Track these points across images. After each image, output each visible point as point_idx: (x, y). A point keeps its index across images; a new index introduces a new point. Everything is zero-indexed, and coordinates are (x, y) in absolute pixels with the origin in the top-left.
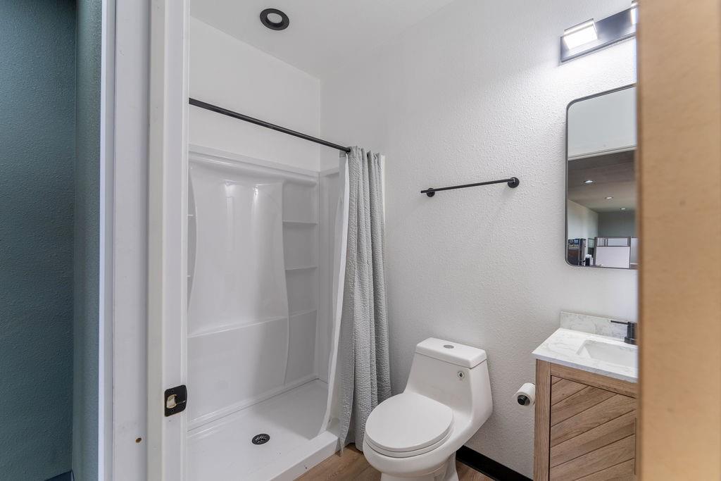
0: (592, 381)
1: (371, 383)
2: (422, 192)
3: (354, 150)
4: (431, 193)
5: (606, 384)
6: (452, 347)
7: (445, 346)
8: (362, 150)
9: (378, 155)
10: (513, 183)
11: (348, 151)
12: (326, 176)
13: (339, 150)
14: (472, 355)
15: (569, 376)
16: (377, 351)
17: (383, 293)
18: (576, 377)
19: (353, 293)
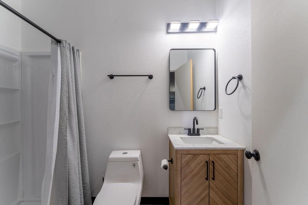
0: (194, 152)
1: (80, 188)
2: (108, 76)
3: (64, 42)
4: (111, 77)
5: (198, 152)
6: (127, 153)
7: (123, 153)
8: (69, 44)
9: (78, 50)
10: (151, 77)
11: (59, 42)
12: (28, 56)
13: (51, 38)
14: (136, 154)
15: (187, 153)
16: (82, 168)
17: (84, 133)
18: (189, 153)
19: (66, 136)
